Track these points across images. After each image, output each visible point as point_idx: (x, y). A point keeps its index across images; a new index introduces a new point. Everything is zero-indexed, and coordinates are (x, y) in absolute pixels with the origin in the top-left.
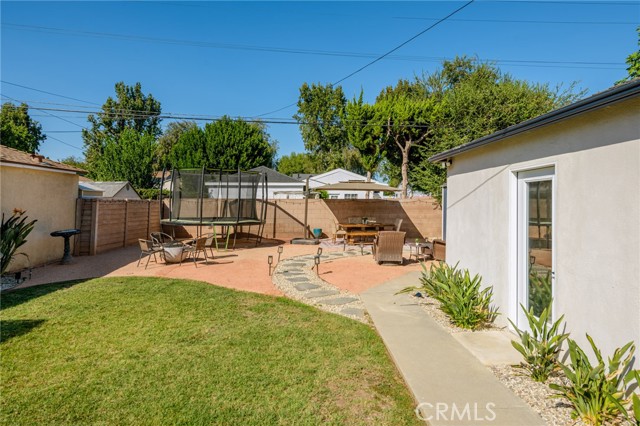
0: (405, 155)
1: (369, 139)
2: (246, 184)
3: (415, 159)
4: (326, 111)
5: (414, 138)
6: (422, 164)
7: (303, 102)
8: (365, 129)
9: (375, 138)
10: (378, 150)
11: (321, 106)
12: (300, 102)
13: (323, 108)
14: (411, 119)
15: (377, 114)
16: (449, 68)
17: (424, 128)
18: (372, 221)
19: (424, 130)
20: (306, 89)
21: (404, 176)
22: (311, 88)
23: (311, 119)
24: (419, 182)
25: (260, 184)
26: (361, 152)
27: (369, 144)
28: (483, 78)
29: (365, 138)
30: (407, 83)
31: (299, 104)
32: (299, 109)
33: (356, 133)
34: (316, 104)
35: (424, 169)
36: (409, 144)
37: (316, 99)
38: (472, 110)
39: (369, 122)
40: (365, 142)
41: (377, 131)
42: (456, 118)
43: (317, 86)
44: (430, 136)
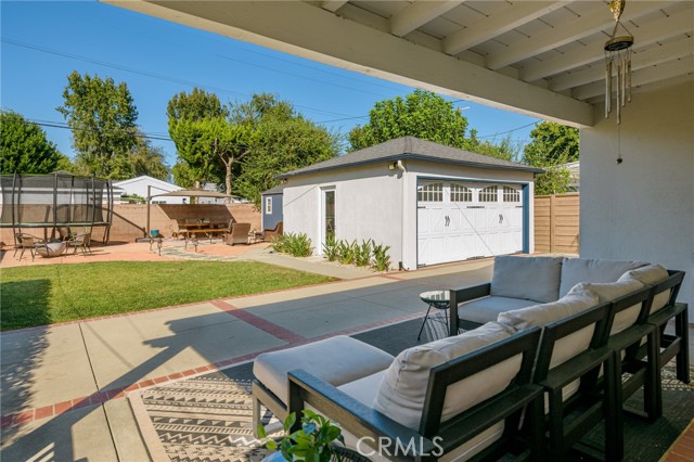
0: (228, 169)
1: (199, 154)
2: (81, 190)
3: (237, 171)
4: (107, 108)
5: (236, 156)
6: (242, 176)
7: (71, 92)
8: (196, 145)
9: (203, 154)
10: (206, 163)
11: (99, 102)
12: (66, 92)
13: (103, 105)
14: (234, 141)
15: (205, 135)
16: (257, 100)
17: (243, 148)
18: (206, 222)
19: (244, 150)
20: (78, 79)
21: (228, 186)
22: (83, 78)
23: (86, 115)
24: (239, 191)
25: (105, 190)
26: (191, 164)
27: (199, 158)
28: (284, 114)
29: (195, 153)
30: (202, 92)
31: (66, 95)
32: (66, 100)
33: (186, 148)
34: (92, 98)
35: (244, 180)
36: (231, 160)
37: (93, 93)
38: (279, 139)
39: (198, 140)
40: (196, 156)
41: (206, 148)
42: (269, 143)
43: (92, 78)
44: (249, 155)
